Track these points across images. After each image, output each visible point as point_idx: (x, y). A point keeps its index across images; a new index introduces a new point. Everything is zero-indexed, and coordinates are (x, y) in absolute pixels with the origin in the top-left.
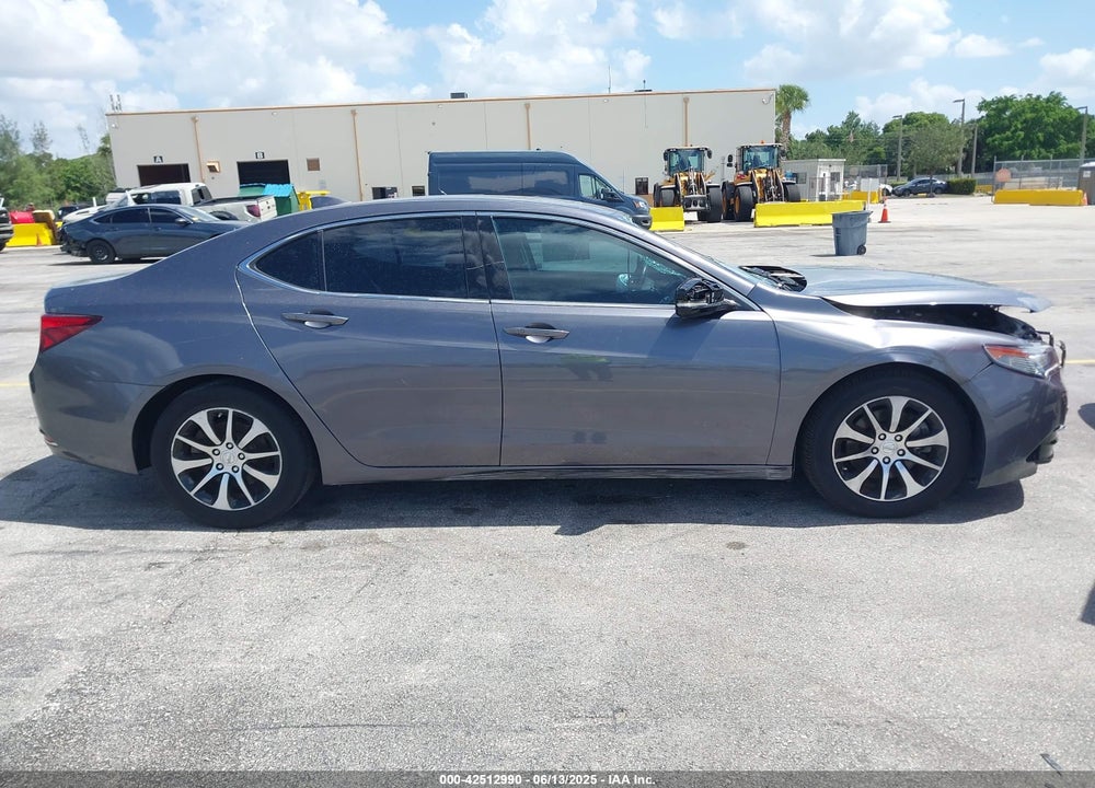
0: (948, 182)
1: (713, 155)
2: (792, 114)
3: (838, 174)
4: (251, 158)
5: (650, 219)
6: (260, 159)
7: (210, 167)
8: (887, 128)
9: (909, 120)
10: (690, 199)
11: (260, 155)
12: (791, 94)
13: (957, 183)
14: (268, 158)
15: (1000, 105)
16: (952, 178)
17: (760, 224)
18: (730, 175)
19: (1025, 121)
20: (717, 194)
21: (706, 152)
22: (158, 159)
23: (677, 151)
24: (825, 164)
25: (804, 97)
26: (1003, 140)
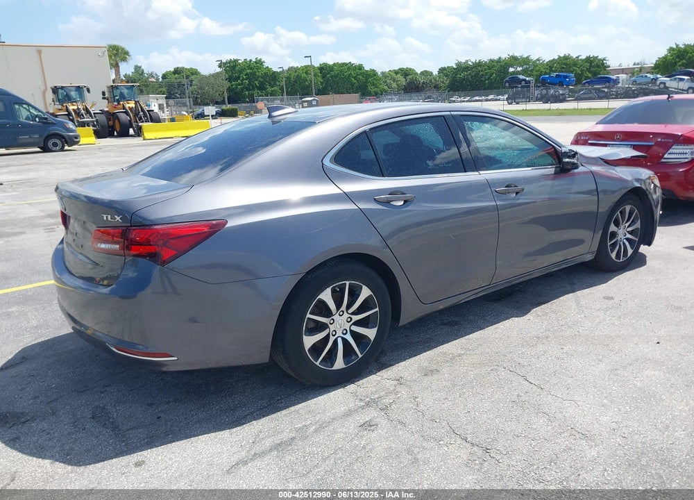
0: (222, 110)
1: (91, 91)
2: (120, 64)
3: (163, 105)
5: (79, 136)
8: (164, 77)
9: (177, 71)
10: (83, 122)
12: (117, 50)
13: (228, 110)
15: (232, 64)
16: (224, 107)
17: (148, 138)
18: (104, 106)
19: (246, 74)
20: (103, 118)
21: (85, 89)
23: (62, 88)
24: (154, 98)
25: (127, 53)
26: (236, 84)
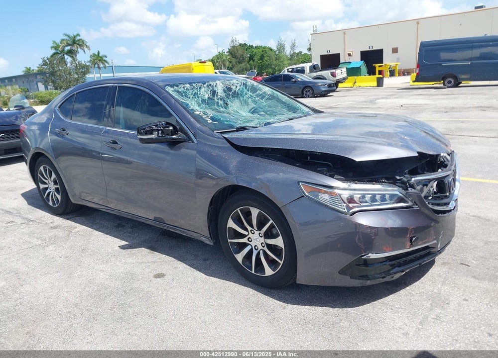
4: (367, 49)
6: (371, 49)
7: (348, 54)
11: (371, 47)
14: (374, 48)
22: (328, 52)
